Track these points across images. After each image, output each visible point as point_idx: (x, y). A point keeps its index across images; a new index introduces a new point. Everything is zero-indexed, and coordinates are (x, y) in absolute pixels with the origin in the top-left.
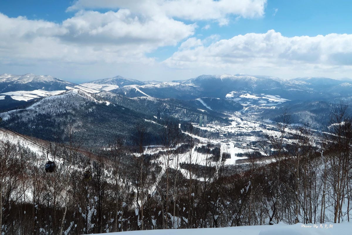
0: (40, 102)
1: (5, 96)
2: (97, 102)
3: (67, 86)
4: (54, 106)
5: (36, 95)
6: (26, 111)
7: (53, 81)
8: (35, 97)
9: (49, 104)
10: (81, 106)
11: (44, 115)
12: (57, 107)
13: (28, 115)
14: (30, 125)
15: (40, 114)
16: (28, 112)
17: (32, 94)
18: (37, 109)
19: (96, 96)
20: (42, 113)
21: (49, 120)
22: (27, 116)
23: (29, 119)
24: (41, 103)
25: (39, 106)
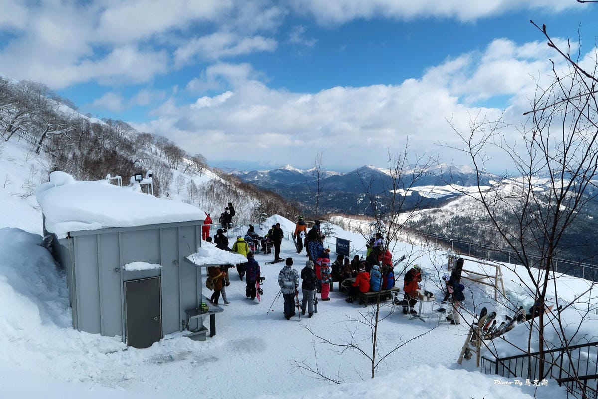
0: (458, 200)
1: (412, 191)
2: (543, 204)
3: (490, 179)
4: (477, 207)
5: (449, 191)
6: (441, 211)
7: (471, 173)
8: (448, 193)
9: (471, 204)
10: (517, 209)
11: (463, 219)
12: (481, 209)
13: (443, 216)
14: (444, 231)
15: (457, 217)
16: (443, 214)
17: (444, 190)
18: (455, 209)
19: (541, 195)
20: (460, 216)
21: (470, 226)
22: (441, 218)
23: (444, 221)
24: (460, 201)
25: (457, 206)
